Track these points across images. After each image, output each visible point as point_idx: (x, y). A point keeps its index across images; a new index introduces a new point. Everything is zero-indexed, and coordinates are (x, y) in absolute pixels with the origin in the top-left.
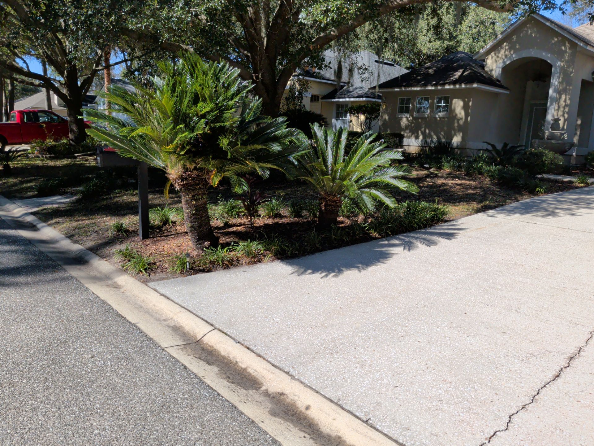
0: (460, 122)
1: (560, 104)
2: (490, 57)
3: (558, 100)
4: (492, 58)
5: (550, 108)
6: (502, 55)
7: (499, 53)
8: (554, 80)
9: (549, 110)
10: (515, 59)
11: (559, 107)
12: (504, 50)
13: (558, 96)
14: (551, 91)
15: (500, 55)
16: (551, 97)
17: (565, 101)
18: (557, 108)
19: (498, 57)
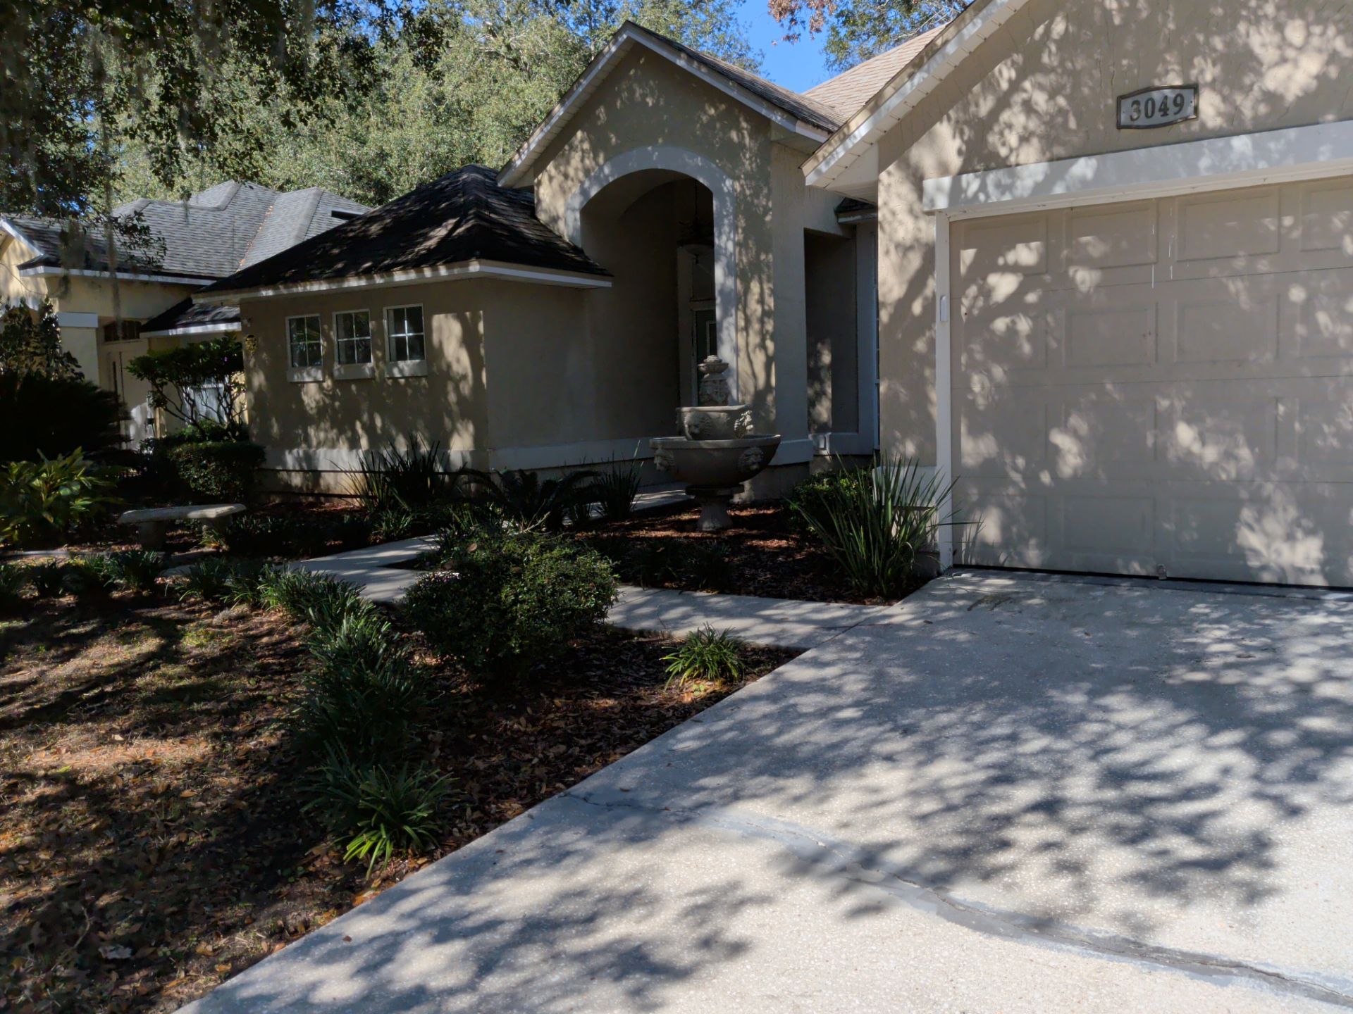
0: (461, 386)
1: (749, 312)
2: (544, 177)
3: (740, 301)
4: (551, 179)
5: (725, 324)
6: (576, 170)
7: (568, 163)
8: (724, 238)
9: (721, 330)
10: (611, 180)
11: (748, 321)
12: (580, 154)
13: (739, 286)
14: (719, 273)
15: (571, 172)
16: (721, 292)
17: (761, 301)
18: (742, 323)
19: (566, 176)
